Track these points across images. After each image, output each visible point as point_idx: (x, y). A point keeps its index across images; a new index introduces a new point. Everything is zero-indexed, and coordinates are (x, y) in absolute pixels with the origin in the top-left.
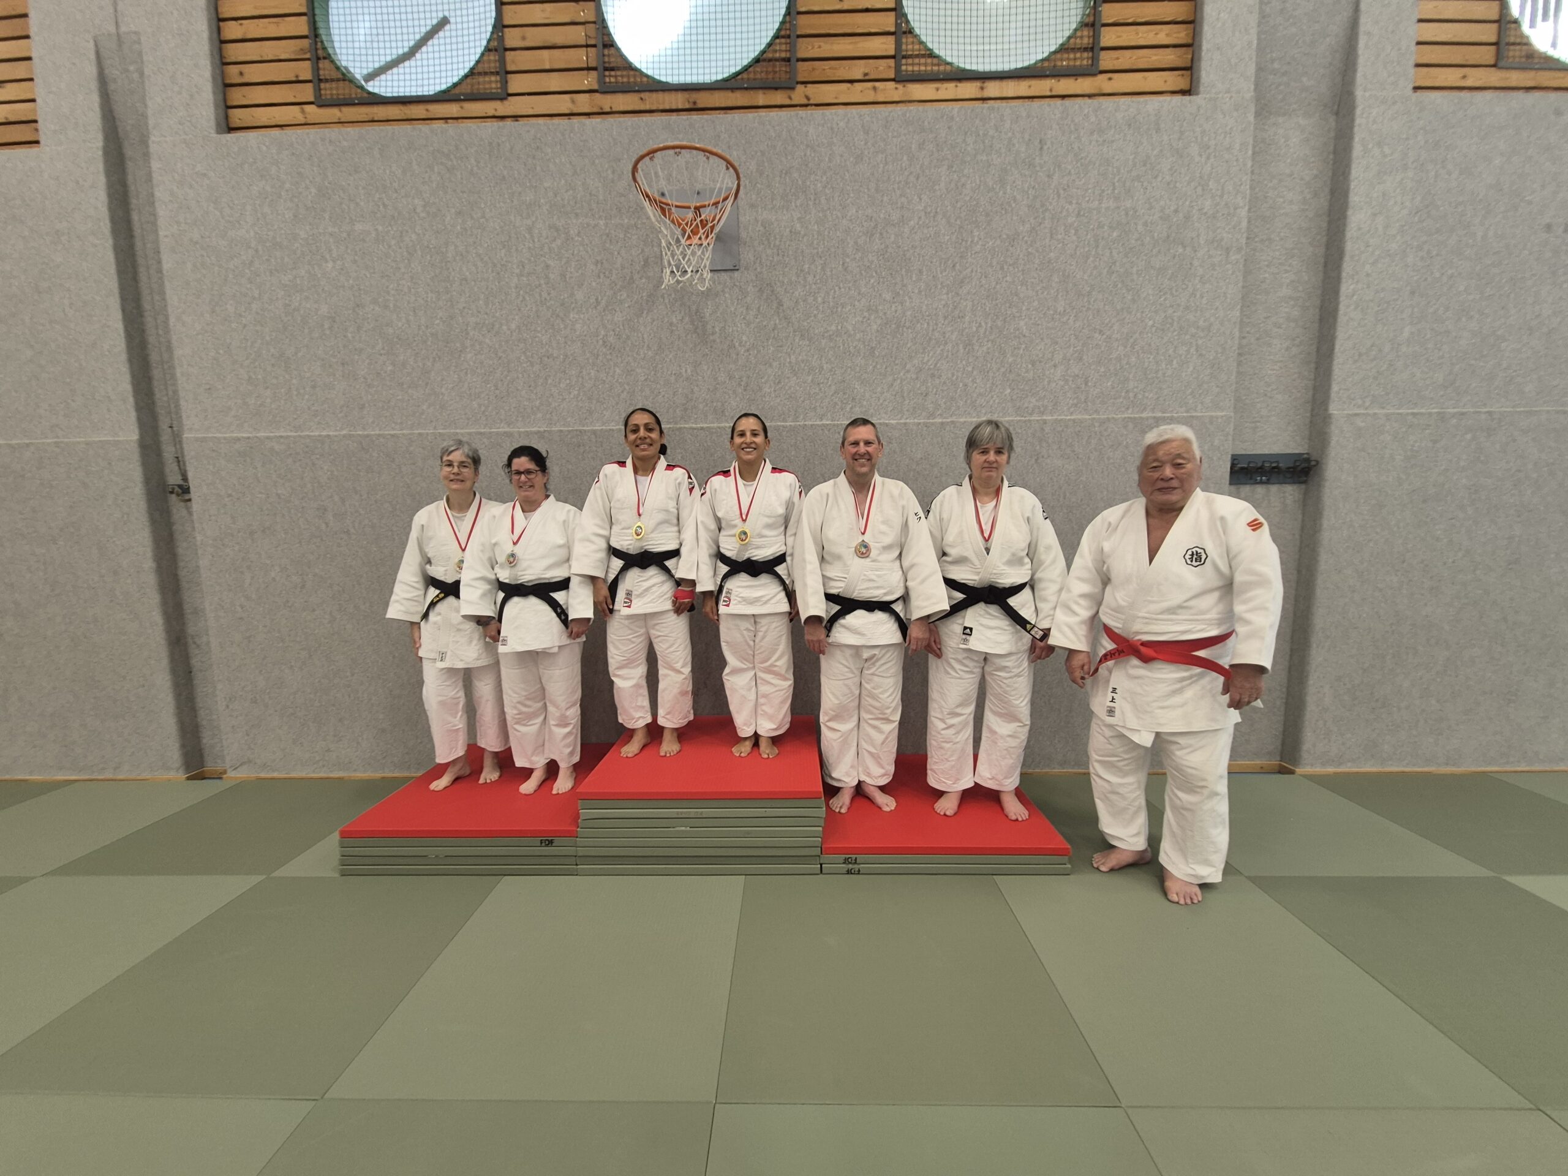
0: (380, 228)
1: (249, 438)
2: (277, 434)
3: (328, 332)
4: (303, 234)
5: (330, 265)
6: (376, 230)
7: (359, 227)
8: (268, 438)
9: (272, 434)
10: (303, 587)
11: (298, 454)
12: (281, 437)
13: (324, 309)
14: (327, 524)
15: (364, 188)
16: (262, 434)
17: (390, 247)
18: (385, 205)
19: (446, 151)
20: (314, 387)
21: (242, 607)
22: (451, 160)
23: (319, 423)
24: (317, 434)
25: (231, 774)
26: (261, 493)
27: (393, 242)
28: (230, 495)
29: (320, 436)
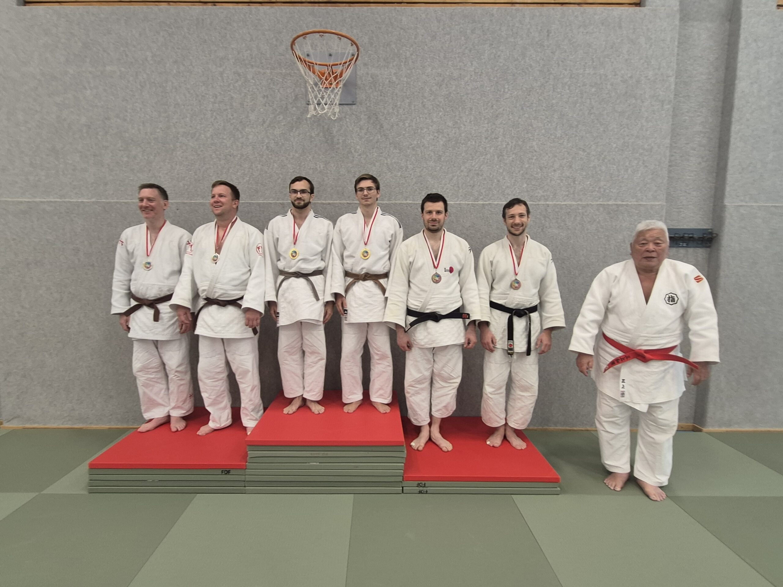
0: (123, 69)
1: (29, 202)
2: (49, 200)
3: (85, 135)
4: (71, 71)
5: (88, 92)
6: (120, 70)
7: (108, 68)
8: (41, 202)
9: (45, 200)
10: (61, 301)
11: (61, 213)
12: (51, 201)
13: (83, 120)
14: (79, 259)
15: (114, 44)
16: (38, 200)
17: (129, 81)
18: (127, 56)
19: (168, 23)
20: (74, 170)
21: (19, 313)
22: (172, 29)
23: (76, 193)
24: (75, 200)
25: (6, 425)
26: (35, 238)
27: (131, 79)
28: (14, 239)
29: (77, 202)
